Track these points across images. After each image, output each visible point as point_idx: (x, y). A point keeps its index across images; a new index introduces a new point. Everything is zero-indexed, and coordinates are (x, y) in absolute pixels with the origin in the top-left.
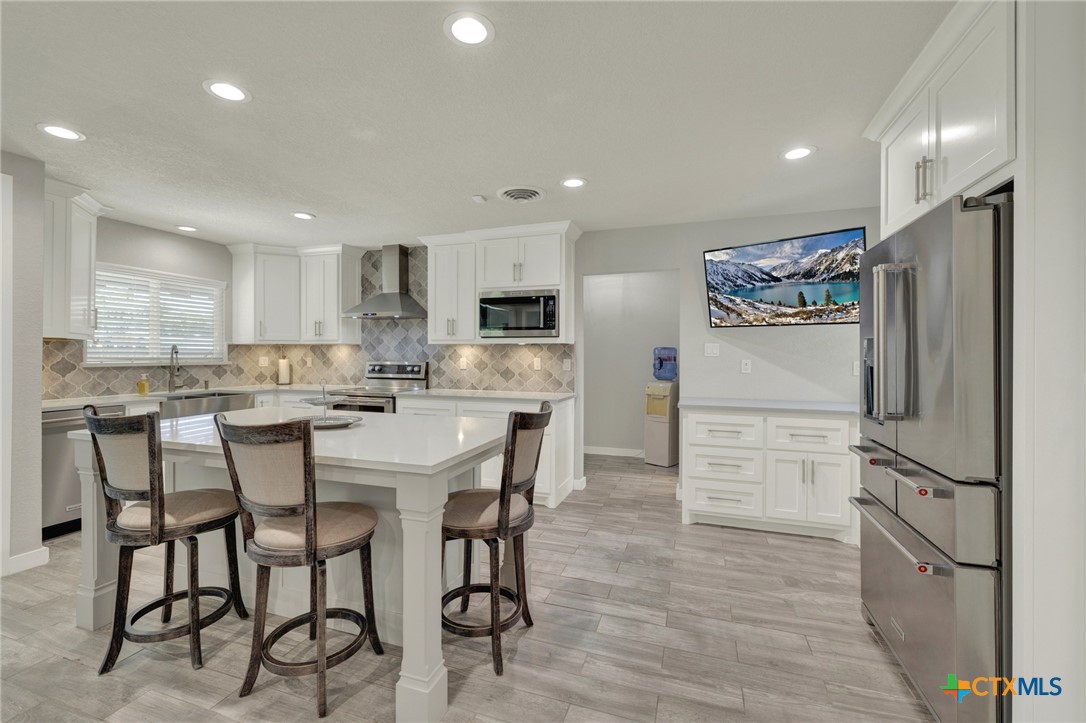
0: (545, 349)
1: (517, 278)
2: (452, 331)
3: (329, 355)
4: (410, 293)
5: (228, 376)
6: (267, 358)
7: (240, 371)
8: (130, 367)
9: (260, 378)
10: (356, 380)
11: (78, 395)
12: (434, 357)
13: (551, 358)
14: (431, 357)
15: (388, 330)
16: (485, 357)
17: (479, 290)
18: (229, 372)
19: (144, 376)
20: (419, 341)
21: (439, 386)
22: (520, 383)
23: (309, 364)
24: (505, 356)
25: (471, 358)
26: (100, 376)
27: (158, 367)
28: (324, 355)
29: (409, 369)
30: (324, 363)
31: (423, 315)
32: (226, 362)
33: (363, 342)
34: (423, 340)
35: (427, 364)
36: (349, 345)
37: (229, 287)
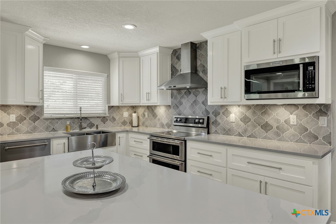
0: (300, 108)
1: (276, 51)
2: (223, 97)
3: (155, 111)
4: (198, 73)
5: (108, 122)
6: (127, 113)
7: (114, 119)
8: (63, 118)
9: (124, 123)
10: (169, 126)
11: (41, 132)
12: (213, 113)
13: (307, 116)
14: (211, 113)
15: (185, 96)
16: (249, 114)
17: (244, 64)
18: (109, 120)
19: (68, 123)
20: (203, 103)
21: (216, 132)
22: (278, 135)
23: (146, 116)
24: (265, 113)
25: (238, 114)
26: (50, 123)
27: (76, 118)
28: (153, 111)
29: (197, 121)
30: (153, 115)
31: (204, 85)
32: (107, 115)
33: (172, 104)
34: (205, 103)
35: (208, 117)
36: (164, 105)
37: (109, 77)
